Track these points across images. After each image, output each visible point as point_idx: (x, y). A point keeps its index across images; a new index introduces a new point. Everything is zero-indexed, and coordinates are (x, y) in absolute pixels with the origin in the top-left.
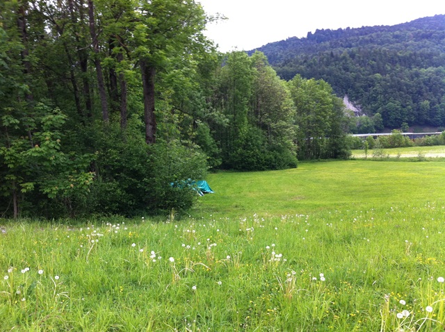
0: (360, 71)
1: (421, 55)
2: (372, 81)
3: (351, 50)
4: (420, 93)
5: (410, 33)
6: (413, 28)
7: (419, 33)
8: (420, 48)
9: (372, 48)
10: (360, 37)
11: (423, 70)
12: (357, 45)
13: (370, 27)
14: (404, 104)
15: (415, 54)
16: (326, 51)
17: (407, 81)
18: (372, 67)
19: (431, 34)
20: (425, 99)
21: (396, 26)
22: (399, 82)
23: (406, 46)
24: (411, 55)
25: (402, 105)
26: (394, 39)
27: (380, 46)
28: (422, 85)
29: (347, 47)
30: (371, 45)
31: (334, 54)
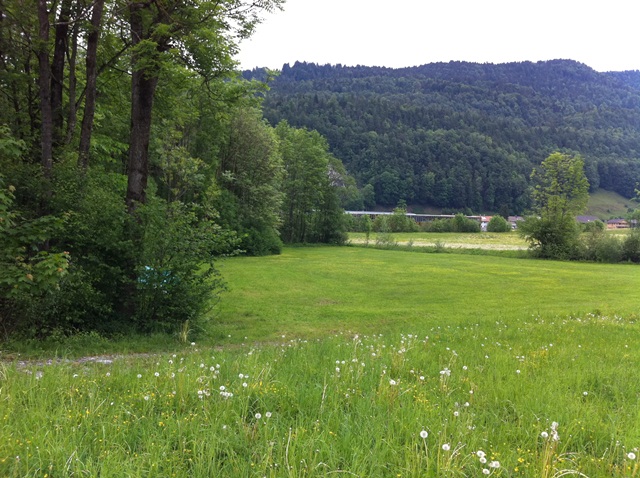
0: (350, 126)
1: (430, 112)
2: (366, 141)
3: (341, 95)
4: (424, 162)
5: (418, 82)
6: (421, 75)
7: (429, 82)
8: (429, 103)
9: (368, 96)
10: (354, 79)
11: (430, 132)
12: (349, 91)
13: (368, 68)
14: (403, 176)
15: (422, 110)
16: (308, 94)
17: (409, 144)
18: (367, 122)
19: (444, 86)
20: (429, 170)
21: (400, 69)
22: (399, 145)
23: (412, 98)
24: (417, 110)
25: (400, 177)
26: (397, 88)
27: (378, 95)
28: (428, 152)
29: (335, 91)
30: (367, 92)
31: (319, 99)
